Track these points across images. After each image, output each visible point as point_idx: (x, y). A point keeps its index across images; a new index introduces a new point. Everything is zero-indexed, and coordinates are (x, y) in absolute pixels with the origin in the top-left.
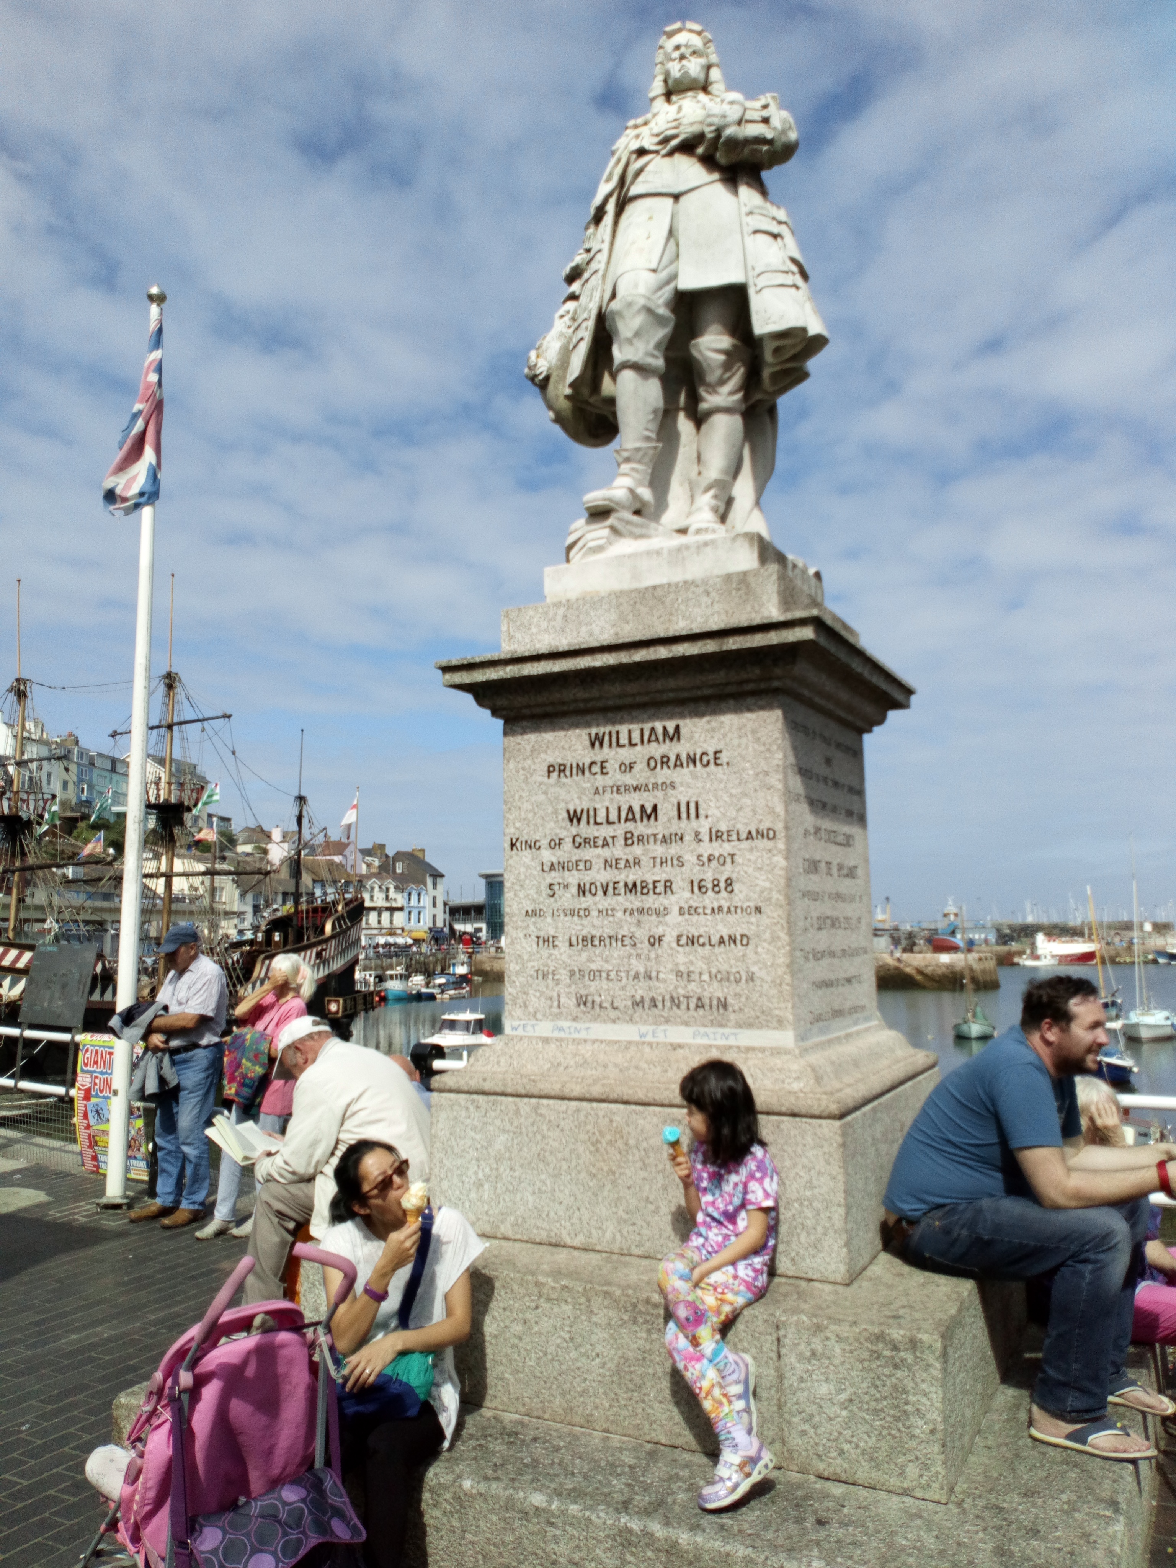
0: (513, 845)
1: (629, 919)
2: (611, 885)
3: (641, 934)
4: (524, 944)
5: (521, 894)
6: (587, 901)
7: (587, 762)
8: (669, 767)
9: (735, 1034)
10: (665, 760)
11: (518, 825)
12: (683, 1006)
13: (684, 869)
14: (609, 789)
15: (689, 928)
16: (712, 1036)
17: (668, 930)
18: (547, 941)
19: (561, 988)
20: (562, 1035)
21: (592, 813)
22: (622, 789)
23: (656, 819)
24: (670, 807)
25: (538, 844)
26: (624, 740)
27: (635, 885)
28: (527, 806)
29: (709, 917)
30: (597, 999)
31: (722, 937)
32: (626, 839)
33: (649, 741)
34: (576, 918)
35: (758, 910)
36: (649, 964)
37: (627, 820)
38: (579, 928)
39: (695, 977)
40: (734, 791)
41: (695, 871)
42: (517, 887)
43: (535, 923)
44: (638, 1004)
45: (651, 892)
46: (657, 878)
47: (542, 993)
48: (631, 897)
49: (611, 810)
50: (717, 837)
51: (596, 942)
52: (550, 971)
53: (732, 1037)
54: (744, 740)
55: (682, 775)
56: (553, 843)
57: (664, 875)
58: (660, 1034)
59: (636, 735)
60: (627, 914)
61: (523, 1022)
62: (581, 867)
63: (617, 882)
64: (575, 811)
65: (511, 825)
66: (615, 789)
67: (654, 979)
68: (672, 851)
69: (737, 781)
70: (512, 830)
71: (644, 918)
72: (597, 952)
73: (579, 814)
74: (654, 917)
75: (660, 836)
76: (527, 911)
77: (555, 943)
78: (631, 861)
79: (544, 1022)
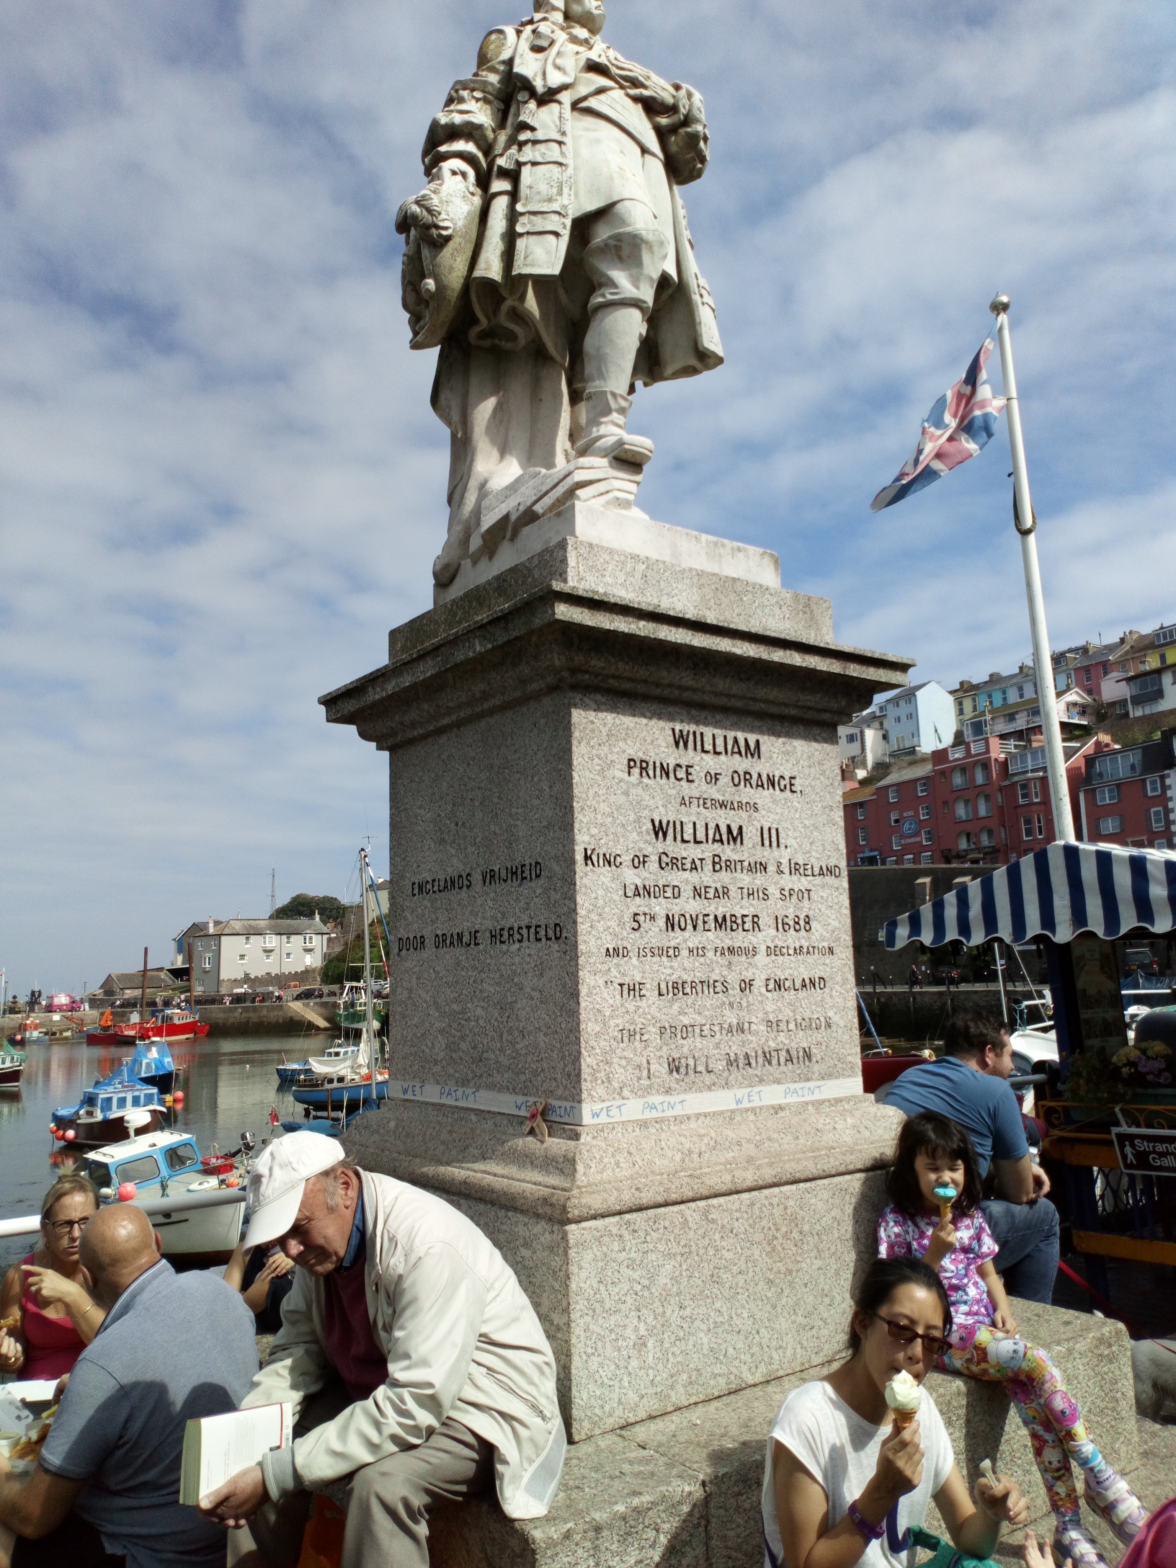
0: (587, 858)
1: (719, 959)
2: (701, 917)
3: (733, 979)
4: (605, 995)
5: (600, 926)
6: (677, 938)
7: (672, 763)
8: (751, 786)
9: (822, 1087)
10: (748, 777)
11: (594, 831)
13: (769, 902)
14: (695, 801)
15: (776, 970)
16: (800, 1092)
17: (757, 973)
18: (633, 990)
19: (650, 1052)
20: (655, 1114)
21: (678, 827)
22: (708, 803)
23: (742, 843)
24: (754, 831)
25: (618, 860)
26: (708, 745)
27: (724, 917)
28: (603, 807)
29: (792, 958)
30: (691, 1062)
31: (803, 980)
32: (714, 863)
33: (733, 752)
34: (664, 959)
35: (831, 951)
36: (741, 1014)
37: (714, 840)
38: (668, 971)
39: (783, 1026)
40: (807, 822)
41: (778, 906)
42: (593, 916)
43: (617, 965)
44: (731, 1062)
45: (740, 928)
46: (745, 913)
47: (629, 1060)
48: (722, 934)
49: (698, 826)
50: (796, 870)
51: (688, 990)
52: (638, 1029)
53: (817, 1091)
54: (813, 770)
55: (763, 797)
56: (636, 860)
57: (752, 909)
58: (755, 1097)
59: (720, 742)
60: (718, 954)
61: (607, 1104)
62: (669, 894)
63: (708, 915)
64: (660, 822)
65: (585, 830)
66: (701, 802)
67: (747, 1032)
68: (758, 882)
69: (809, 812)
70: (586, 838)
71: (735, 959)
72: (690, 1001)
73: (664, 826)
74: (744, 957)
75: (746, 864)
76: (608, 950)
77: (642, 993)
78: (720, 891)
79: (632, 1101)
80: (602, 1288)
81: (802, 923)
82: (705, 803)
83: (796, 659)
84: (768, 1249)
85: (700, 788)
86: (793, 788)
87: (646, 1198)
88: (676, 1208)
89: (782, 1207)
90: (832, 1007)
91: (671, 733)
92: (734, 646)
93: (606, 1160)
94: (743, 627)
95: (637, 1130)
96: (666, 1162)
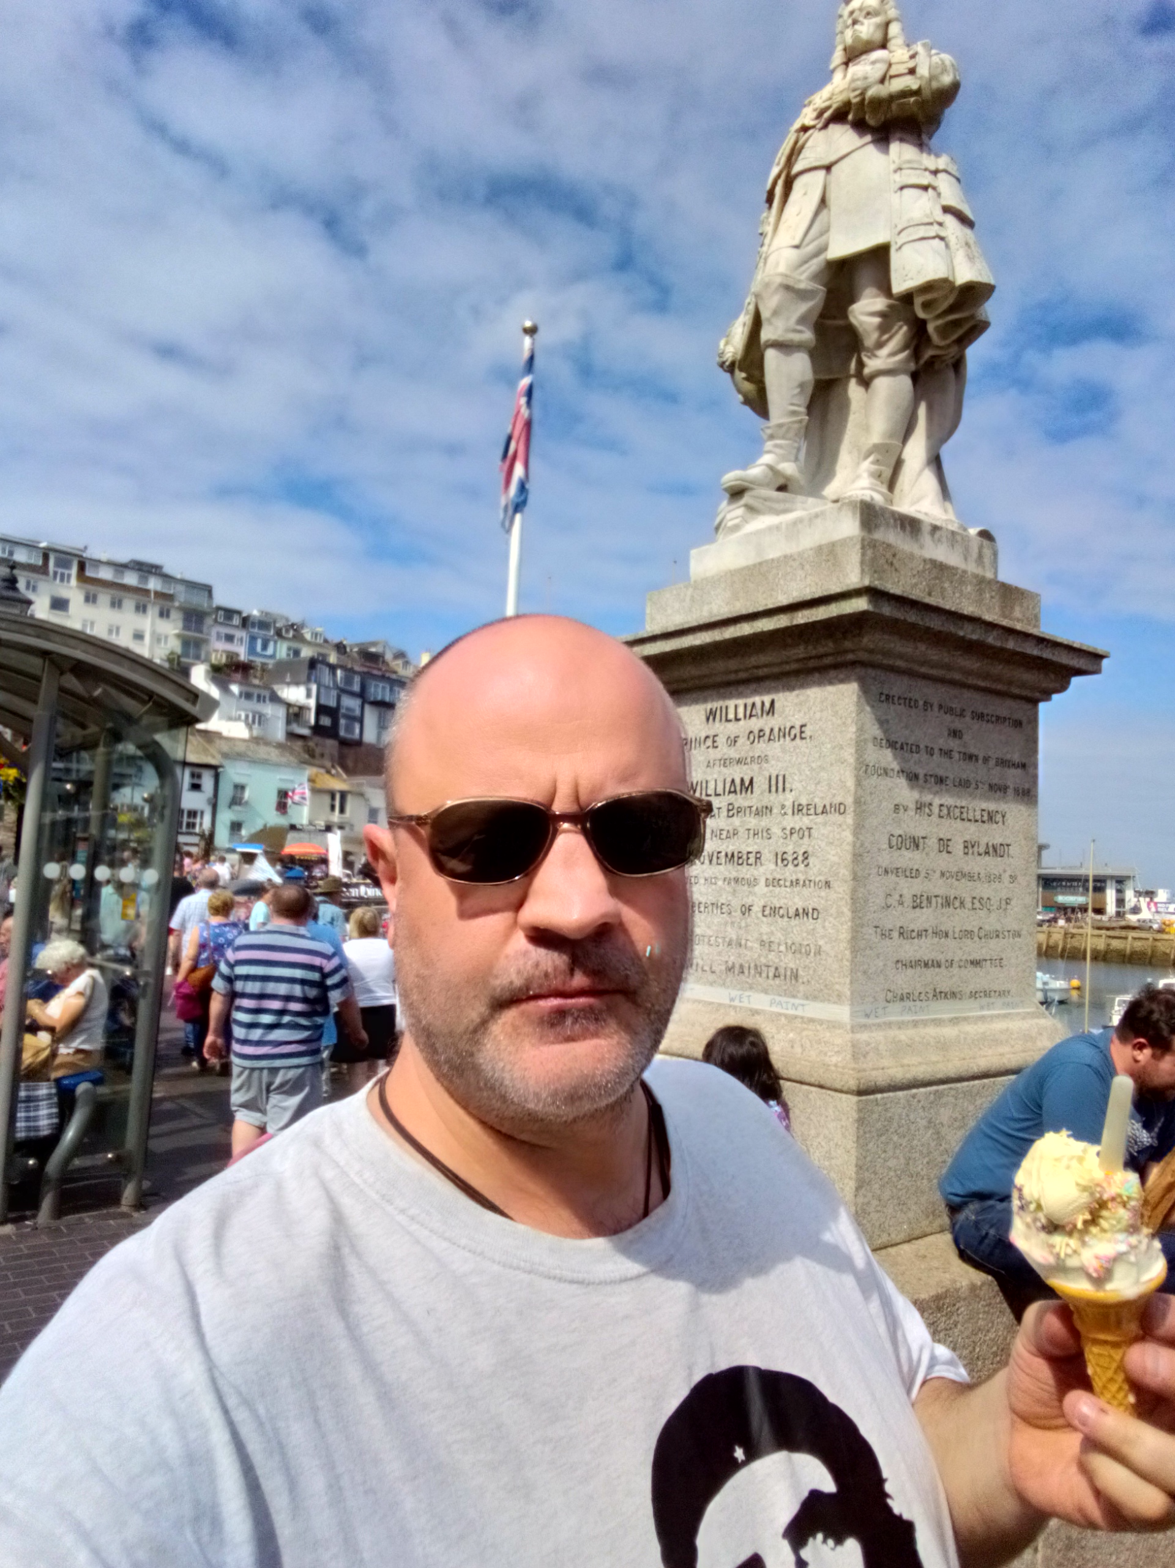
1: (727, 887)
2: (715, 854)
7: (703, 735)
8: (764, 741)
9: (803, 1005)
10: (761, 734)
12: (764, 975)
13: (771, 841)
14: (717, 763)
15: (772, 899)
16: (784, 1005)
17: (756, 900)
21: (704, 785)
22: (728, 762)
23: (752, 792)
24: (763, 780)
26: (731, 716)
27: (733, 855)
29: (788, 890)
31: (797, 910)
32: (729, 810)
33: (751, 716)
35: (828, 884)
36: (741, 932)
37: (730, 792)
39: (774, 947)
40: (814, 765)
41: (779, 844)
44: (730, 969)
45: (745, 863)
46: (750, 850)
48: (730, 867)
49: (718, 782)
50: (799, 811)
53: (800, 1008)
54: (825, 714)
55: (773, 749)
57: (756, 847)
58: (745, 1000)
59: (741, 710)
60: (726, 883)
63: (720, 852)
66: (722, 762)
68: (763, 824)
69: (817, 755)
71: (739, 887)
72: (702, 918)
74: (746, 887)
75: (754, 809)
81: (800, 858)
82: (725, 763)
85: (724, 750)
86: (803, 735)
90: (823, 937)
91: (704, 712)
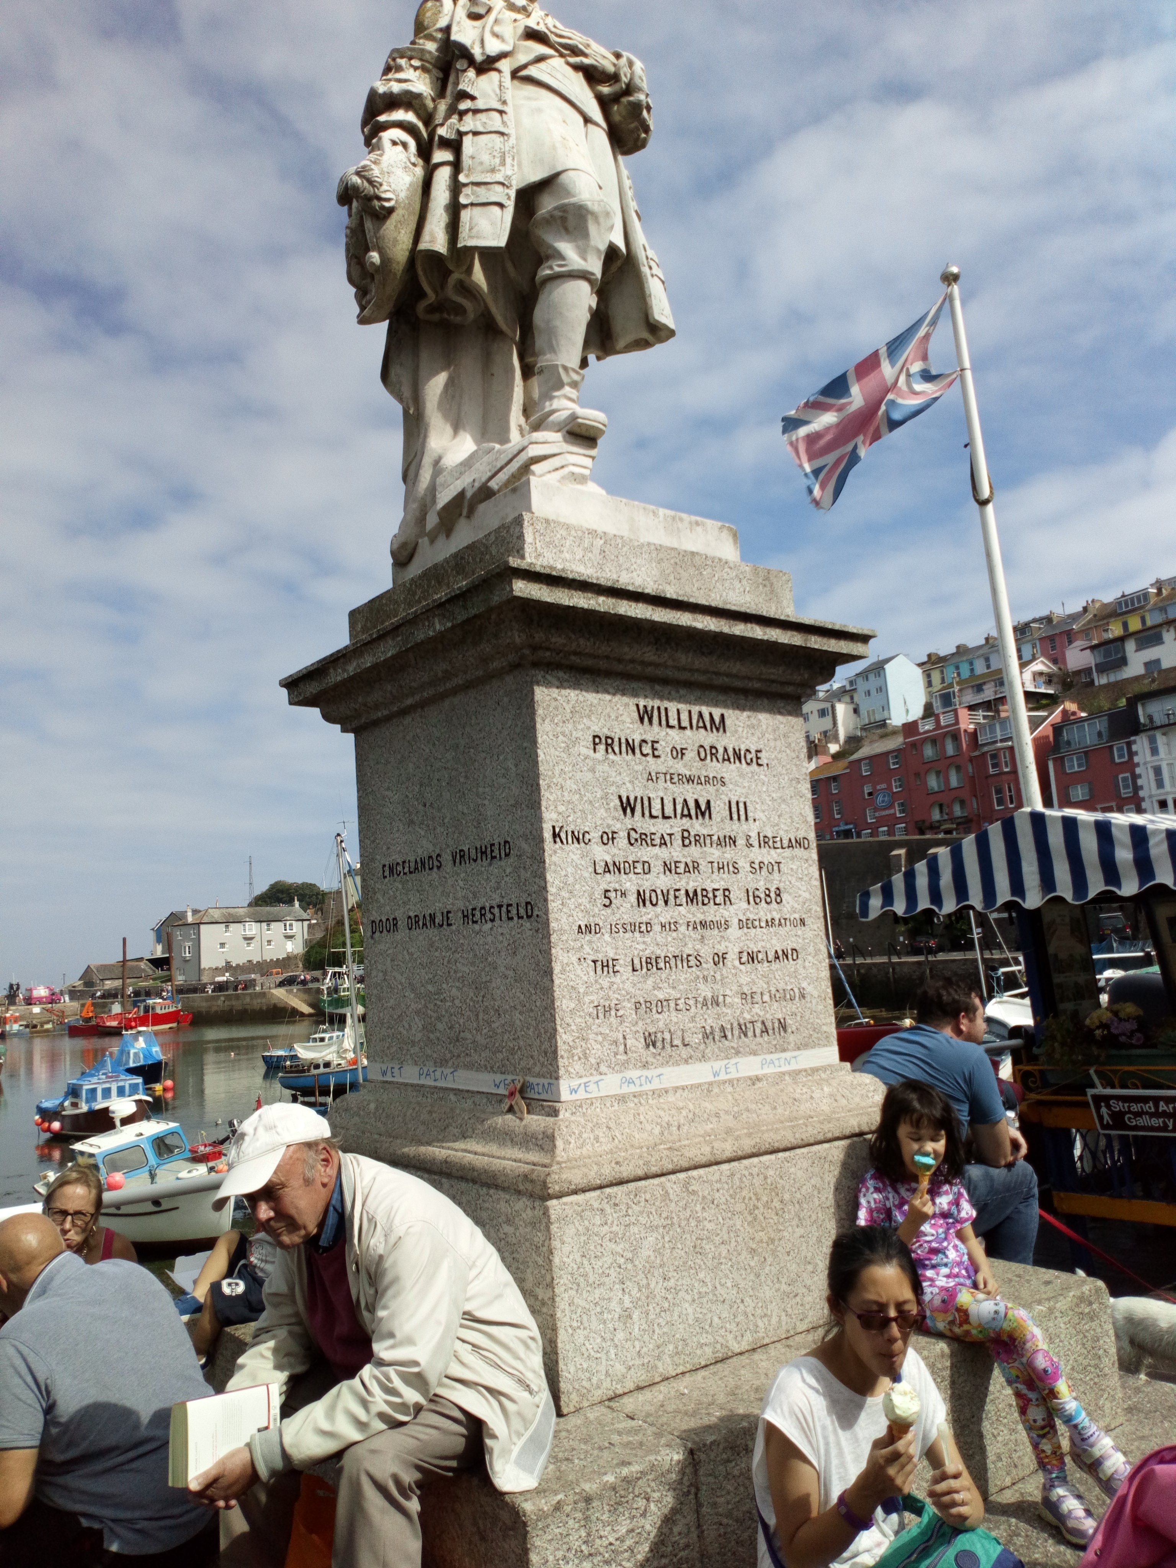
0: (555, 835)
1: (692, 933)
2: (672, 892)
3: (706, 952)
4: (579, 972)
5: (571, 903)
6: (648, 913)
7: (638, 739)
8: (718, 760)
9: (798, 1057)
10: (714, 751)
11: (561, 808)
13: (739, 876)
14: (662, 777)
15: (748, 943)
16: (776, 1062)
17: (730, 945)
18: (607, 966)
19: (626, 1027)
20: (633, 1089)
21: (646, 803)
22: (675, 778)
23: (710, 817)
24: (722, 805)
25: (587, 837)
26: (673, 720)
27: (695, 893)
28: (570, 784)
29: (764, 930)
30: (667, 1036)
31: (776, 952)
32: (683, 838)
33: (698, 727)
34: (637, 934)
35: (803, 922)
36: (716, 987)
37: (682, 815)
38: (641, 947)
39: (757, 998)
40: (774, 795)
41: (749, 879)
42: (564, 894)
43: (590, 942)
44: (709, 1036)
45: (711, 902)
46: (716, 887)
47: (605, 1036)
48: (693, 908)
49: (665, 801)
50: (765, 843)
51: (662, 965)
52: (613, 1005)
53: (793, 1061)
54: (778, 743)
55: (730, 771)
56: (605, 837)
57: (722, 883)
58: (732, 1069)
59: (684, 717)
60: (691, 928)
61: (584, 1080)
62: (639, 870)
63: (678, 890)
64: (628, 798)
65: (552, 807)
66: (668, 777)
67: (721, 1004)
68: (728, 856)
69: (776, 785)
70: (554, 816)
71: (708, 933)
72: (664, 976)
73: (632, 802)
74: (716, 931)
75: (715, 838)
76: (580, 927)
77: (616, 969)
78: (690, 865)
79: (609, 1076)
80: (586, 1262)
81: (773, 895)
82: (672, 779)
83: (757, 632)
84: (750, 1218)
85: (666, 763)
86: (760, 762)
87: (626, 1171)
88: (656, 1181)
89: (761, 1176)
90: (805, 978)
91: (635, 708)
92: (694, 620)
93: (585, 1135)
94: (703, 601)
95: (616, 1104)
96: (645, 1135)
